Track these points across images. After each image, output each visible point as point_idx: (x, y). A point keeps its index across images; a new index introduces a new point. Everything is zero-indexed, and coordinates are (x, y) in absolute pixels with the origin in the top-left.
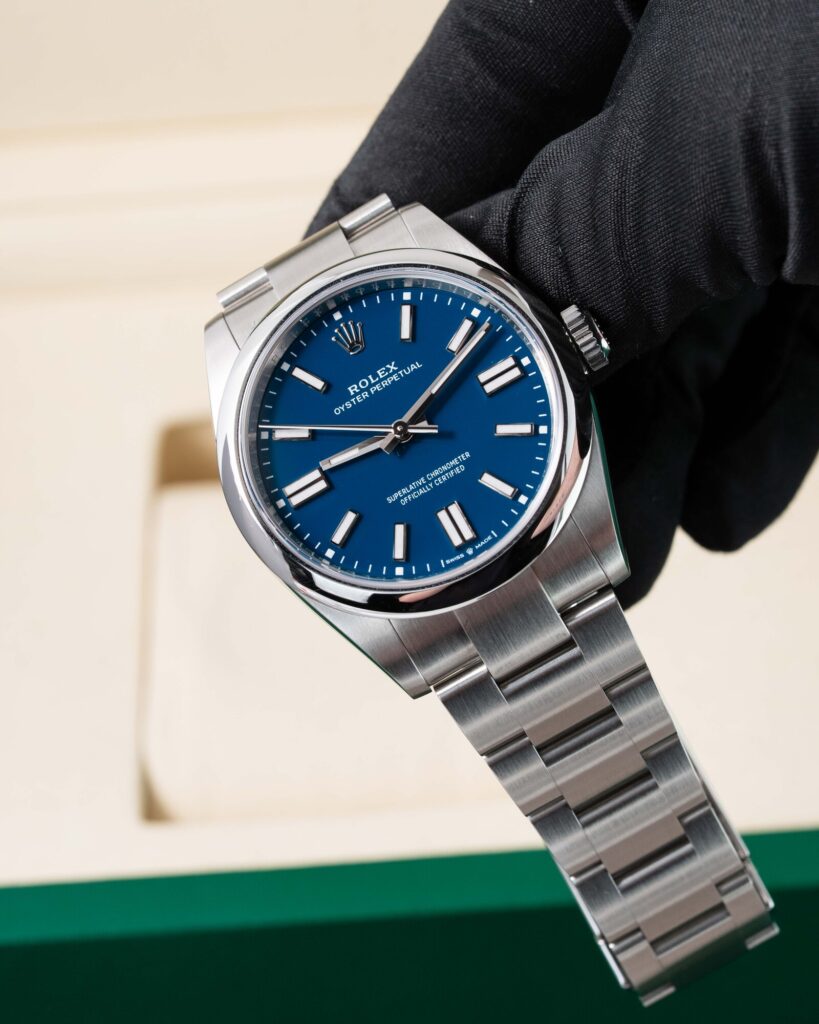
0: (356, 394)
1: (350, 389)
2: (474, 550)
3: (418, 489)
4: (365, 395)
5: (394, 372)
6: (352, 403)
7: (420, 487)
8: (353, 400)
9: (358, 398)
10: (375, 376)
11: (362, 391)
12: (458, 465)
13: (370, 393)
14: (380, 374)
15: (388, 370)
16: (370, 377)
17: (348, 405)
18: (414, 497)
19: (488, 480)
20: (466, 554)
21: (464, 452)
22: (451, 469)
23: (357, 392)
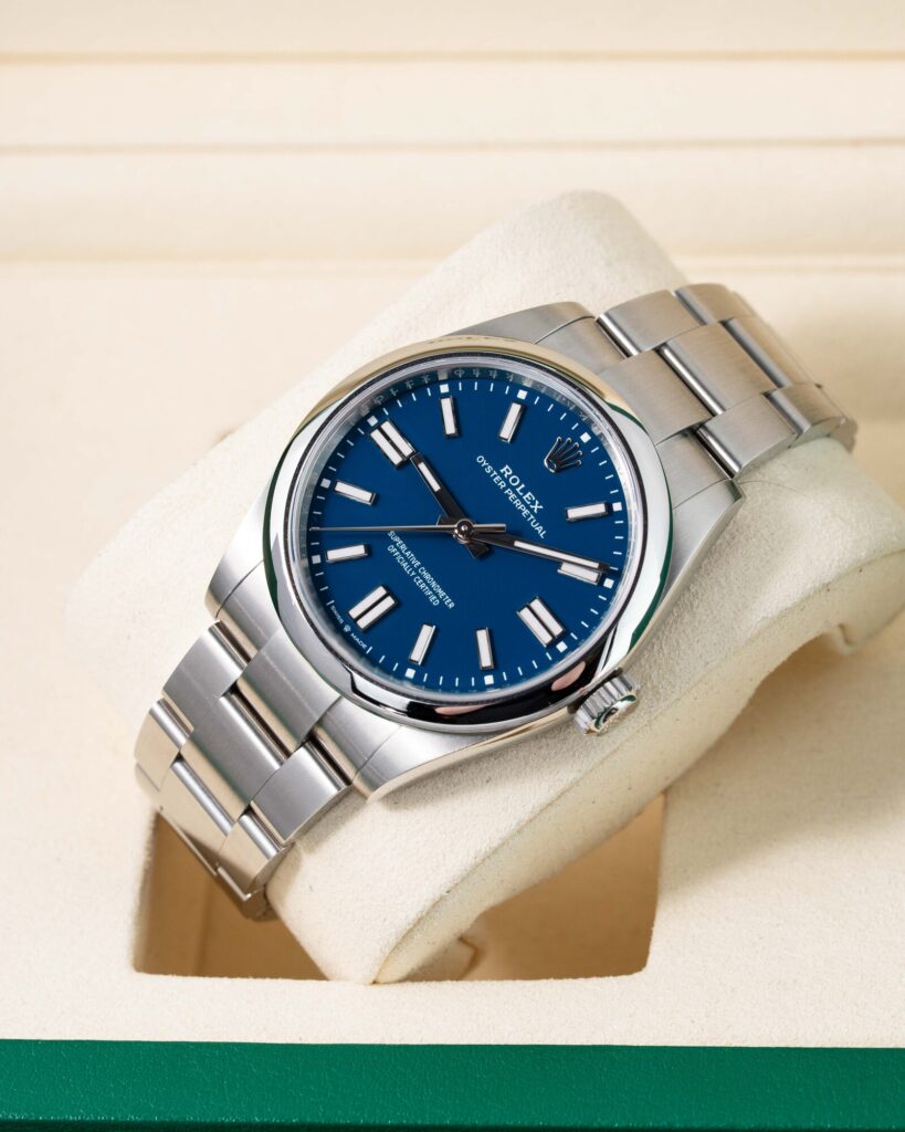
0: (502, 475)
1: (507, 467)
2: (350, 633)
3: (407, 560)
4: (502, 485)
5: (532, 510)
6: (492, 472)
7: (410, 563)
8: (495, 473)
9: (498, 478)
10: (525, 491)
11: (506, 481)
12: (438, 598)
13: (505, 489)
14: (527, 496)
15: (533, 503)
16: (523, 486)
17: (489, 469)
18: (398, 559)
19: (427, 633)
20: (343, 626)
21: (453, 601)
22: (435, 592)
23: (505, 477)
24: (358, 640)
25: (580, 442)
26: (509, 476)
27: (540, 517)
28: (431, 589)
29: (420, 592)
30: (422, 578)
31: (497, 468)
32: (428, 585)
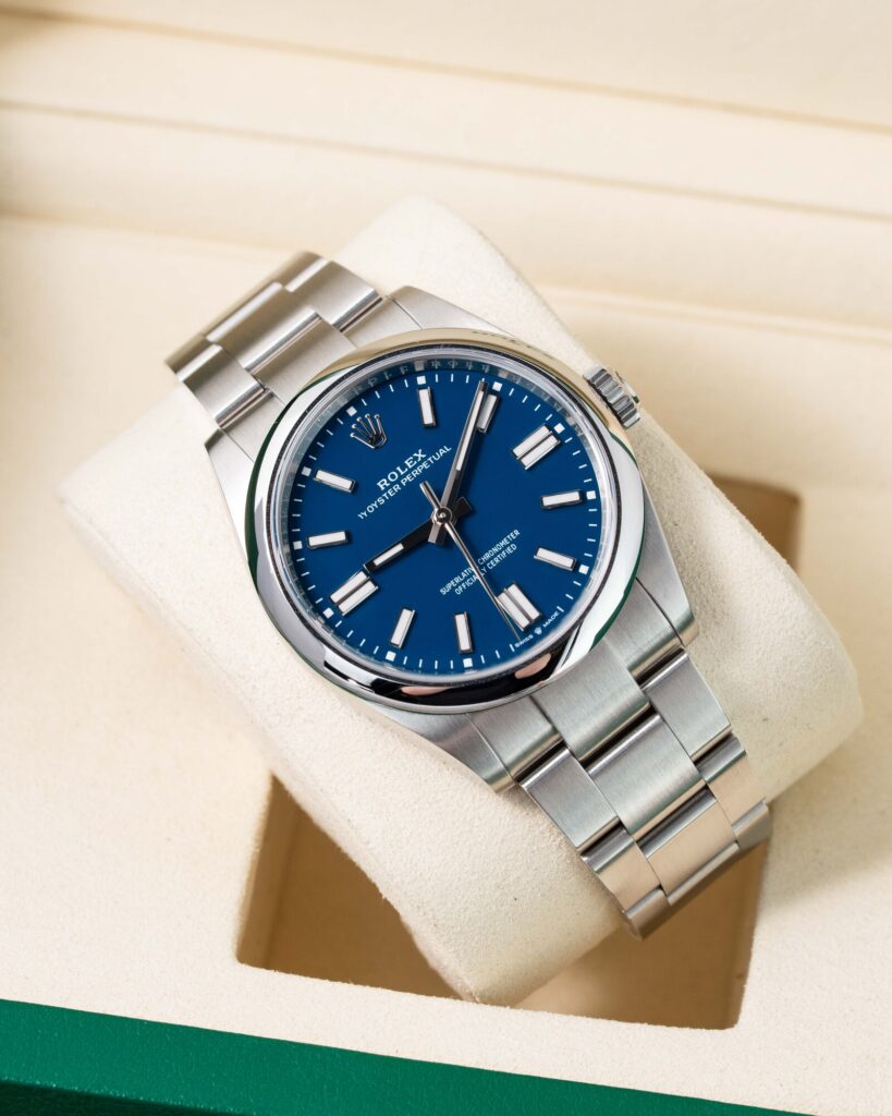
0: (387, 489)
1: (379, 484)
2: (543, 629)
3: (470, 576)
4: (397, 488)
5: (423, 460)
6: (384, 498)
8: (385, 495)
9: (390, 492)
10: (404, 467)
11: (392, 484)
12: (509, 545)
13: (401, 485)
14: (409, 464)
15: (416, 458)
16: (398, 469)
17: (381, 501)
18: (468, 584)
19: (544, 555)
20: (535, 635)
21: (512, 531)
22: (502, 550)
23: (388, 486)
24: (550, 621)
25: (355, 416)
26: (388, 481)
27: (429, 451)
28: (500, 552)
29: (503, 562)
30: (489, 561)
31: (379, 493)
32: (496, 555)
